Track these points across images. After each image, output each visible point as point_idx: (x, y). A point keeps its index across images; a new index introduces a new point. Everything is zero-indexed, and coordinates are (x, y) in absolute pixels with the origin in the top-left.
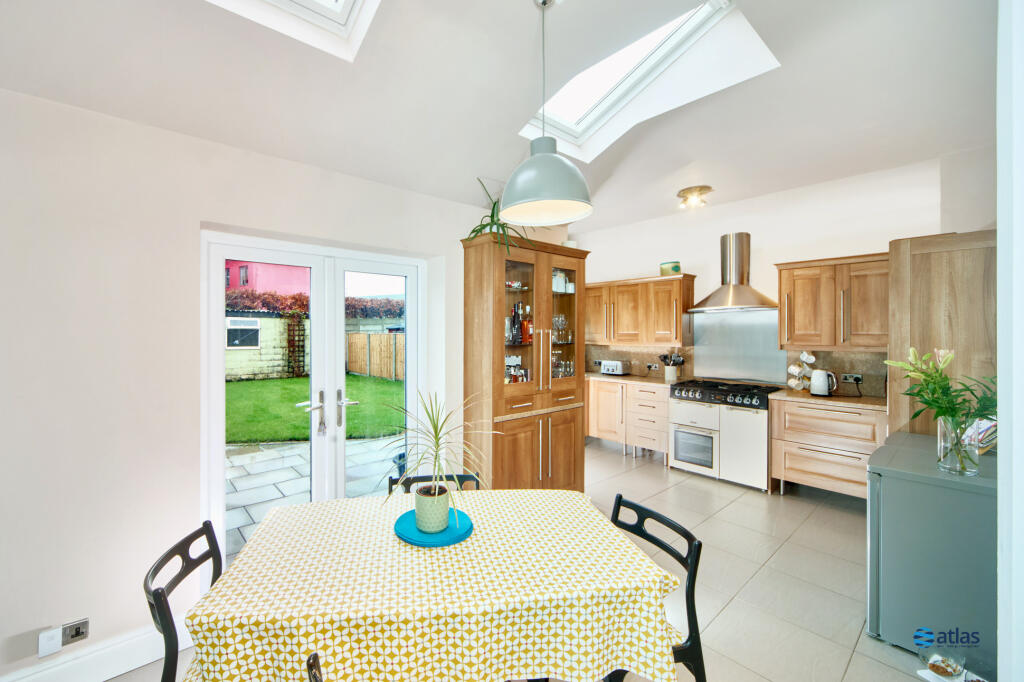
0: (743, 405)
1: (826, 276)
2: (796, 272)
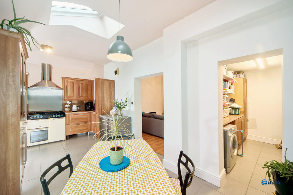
0: (58, 117)
1: (75, 82)
2: (68, 80)
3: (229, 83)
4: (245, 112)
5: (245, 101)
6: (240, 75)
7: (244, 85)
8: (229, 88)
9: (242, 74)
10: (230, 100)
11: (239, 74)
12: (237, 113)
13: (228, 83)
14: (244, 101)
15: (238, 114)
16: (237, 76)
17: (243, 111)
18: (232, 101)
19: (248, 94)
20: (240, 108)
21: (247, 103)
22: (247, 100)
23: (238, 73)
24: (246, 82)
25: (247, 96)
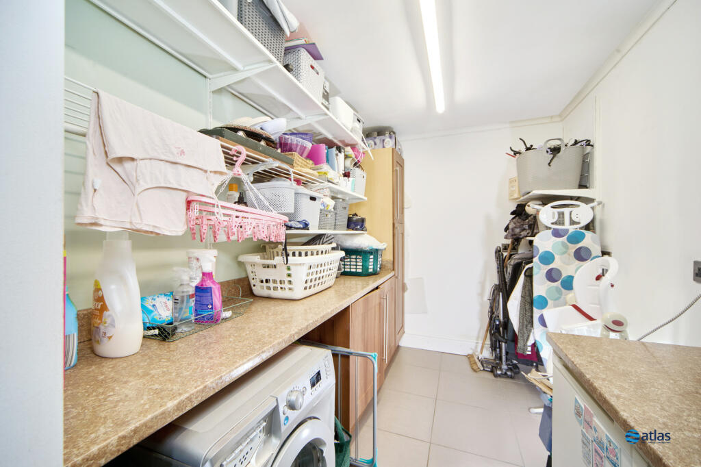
3: (346, 157)
4: (396, 264)
5: (396, 225)
6: (384, 140)
7: (394, 171)
8: (347, 175)
9: (391, 137)
10: (350, 220)
11: (382, 137)
12: (371, 271)
13: (342, 156)
14: (394, 224)
15: (375, 273)
16: (375, 144)
17: (392, 259)
18: (355, 223)
19: (406, 205)
20: (381, 250)
21: (403, 234)
22: (402, 223)
23: (379, 134)
24: (402, 166)
25: (402, 213)
